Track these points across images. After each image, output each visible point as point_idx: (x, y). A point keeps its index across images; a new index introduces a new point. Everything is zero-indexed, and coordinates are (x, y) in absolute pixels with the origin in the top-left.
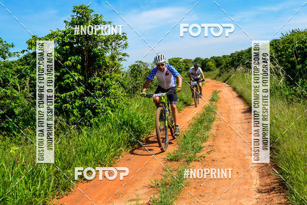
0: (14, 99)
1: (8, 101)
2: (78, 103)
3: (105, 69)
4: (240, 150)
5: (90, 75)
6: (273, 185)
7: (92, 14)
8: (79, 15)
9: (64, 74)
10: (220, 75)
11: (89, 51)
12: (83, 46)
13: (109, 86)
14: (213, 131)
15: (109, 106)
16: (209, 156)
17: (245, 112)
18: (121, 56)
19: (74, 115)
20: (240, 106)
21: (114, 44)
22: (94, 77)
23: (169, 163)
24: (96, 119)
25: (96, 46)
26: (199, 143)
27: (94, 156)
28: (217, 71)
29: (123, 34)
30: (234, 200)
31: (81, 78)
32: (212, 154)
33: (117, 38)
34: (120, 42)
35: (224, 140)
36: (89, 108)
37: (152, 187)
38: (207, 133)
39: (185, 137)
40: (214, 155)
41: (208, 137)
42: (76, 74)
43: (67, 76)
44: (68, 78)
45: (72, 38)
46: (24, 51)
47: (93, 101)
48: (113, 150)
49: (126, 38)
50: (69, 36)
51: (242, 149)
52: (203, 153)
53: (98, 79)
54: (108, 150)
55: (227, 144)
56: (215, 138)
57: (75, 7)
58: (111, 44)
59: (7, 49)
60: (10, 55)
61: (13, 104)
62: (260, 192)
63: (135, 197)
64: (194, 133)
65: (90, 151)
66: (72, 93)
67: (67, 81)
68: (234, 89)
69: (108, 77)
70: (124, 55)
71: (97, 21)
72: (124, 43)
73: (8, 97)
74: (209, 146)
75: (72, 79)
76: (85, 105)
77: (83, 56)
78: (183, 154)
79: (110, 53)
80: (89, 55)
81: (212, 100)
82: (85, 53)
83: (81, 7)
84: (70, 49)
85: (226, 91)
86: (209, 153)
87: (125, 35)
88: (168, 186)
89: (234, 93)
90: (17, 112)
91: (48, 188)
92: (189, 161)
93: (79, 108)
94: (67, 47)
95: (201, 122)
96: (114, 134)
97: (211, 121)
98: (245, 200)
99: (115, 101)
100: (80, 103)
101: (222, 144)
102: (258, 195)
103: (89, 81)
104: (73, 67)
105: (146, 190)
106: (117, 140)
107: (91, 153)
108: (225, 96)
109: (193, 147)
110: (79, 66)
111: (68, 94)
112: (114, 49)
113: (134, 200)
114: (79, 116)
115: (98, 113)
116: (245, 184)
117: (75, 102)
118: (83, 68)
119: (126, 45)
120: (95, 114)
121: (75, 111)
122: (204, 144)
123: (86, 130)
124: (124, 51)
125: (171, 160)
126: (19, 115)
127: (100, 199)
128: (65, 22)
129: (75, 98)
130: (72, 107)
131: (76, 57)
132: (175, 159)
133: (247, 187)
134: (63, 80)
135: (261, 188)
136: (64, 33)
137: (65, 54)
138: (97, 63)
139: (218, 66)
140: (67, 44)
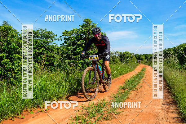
0: (55, 58)
1: (52, 58)
2: (81, 61)
5: (88, 50)
6: (171, 102)
7: (91, 23)
9: (76, 48)
10: (146, 62)
11: (89, 39)
12: (86, 36)
19: (79, 67)
23: (120, 90)
28: (146, 60)
29: (104, 33)
30: (150, 106)
36: (85, 64)
39: (128, 81)
40: (141, 89)
42: (82, 48)
43: (78, 49)
44: (78, 50)
46: (61, 37)
50: (81, 32)
53: (91, 51)
56: (143, 83)
57: (85, 19)
59: (54, 36)
60: (55, 40)
61: (54, 60)
66: (79, 56)
69: (96, 51)
71: (93, 26)
73: (52, 56)
75: (80, 50)
76: (84, 62)
77: (86, 41)
81: (143, 70)
82: (87, 39)
83: (87, 20)
84: (80, 37)
85: (148, 68)
90: (55, 63)
91: (65, 90)
93: (82, 63)
94: (79, 36)
95: (137, 77)
101: (146, 86)
102: (163, 106)
103: (87, 52)
104: (81, 45)
105: (109, 98)
108: (148, 70)
110: (84, 45)
111: (78, 56)
114: (81, 67)
121: (80, 65)
126: (55, 65)
128: (80, 26)
129: (81, 59)
130: (79, 62)
131: (83, 41)
132: (123, 88)
133: (157, 102)
134: (76, 50)
135: (164, 103)
136: (79, 30)
137: (78, 39)
138: (92, 45)
139: (146, 58)
140: (79, 35)
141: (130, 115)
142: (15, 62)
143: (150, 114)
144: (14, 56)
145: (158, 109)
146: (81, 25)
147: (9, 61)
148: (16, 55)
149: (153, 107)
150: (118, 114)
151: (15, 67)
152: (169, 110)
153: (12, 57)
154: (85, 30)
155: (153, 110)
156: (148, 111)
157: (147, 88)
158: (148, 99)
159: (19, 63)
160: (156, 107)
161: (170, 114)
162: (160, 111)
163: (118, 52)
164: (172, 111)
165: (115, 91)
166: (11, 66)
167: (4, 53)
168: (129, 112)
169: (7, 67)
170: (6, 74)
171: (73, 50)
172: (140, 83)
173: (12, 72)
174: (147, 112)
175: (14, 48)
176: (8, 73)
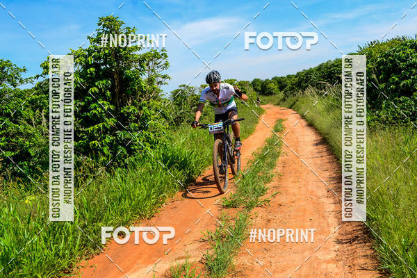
0: (28, 136)
1: (21, 139)
2: (108, 139)
3: (141, 96)
4: (313, 191)
5: (123, 104)
6: (356, 234)
7: (121, 27)
8: (105, 29)
9: (89, 103)
10: (284, 100)
11: (121, 73)
12: (112, 67)
13: (146, 116)
14: (278, 169)
15: (148, 141)
16: (274, 200)
17: (317, 145)
18: (160, 79)
19: (104, 154)
20: (310, 137)
21: (151, 63)
22: (127, 106)
23: (224, 211)
24: (132, 159)
25: (129, 67)
26: (262, 185)
27: (130, 205)
28: (281, 94)
29: (162, 51)
30: (307, 254)
31: (112, 107)
32: (278, 197)
33: (155, 56)
34: (158, 61)
35: (292, 179)
36: (123, 145)
37: (204, 241)
38: (271, 172)
39: (243, 177)
40: (282, 199)
41: (272, 176)
42: (105, 103)
43: (93, 105)
44: (95, 108)
45: (99, 58)
46: (38, 76)
47: (128, 136)
48: (154, 196)
49: (166, 56)
50: (94, 57)
51: (315, 190)
52: (267, 196)
53: (132, 108)
54: (148, 196)
55: (297, 184)
56: (281, 177)
57: (101, 19)
58: (147, 65)
60: (21, 82)
61: (27, 143)
62: (339, 242)
63: (183, 254)
64: (255, 172)
65: (125, 199)
66: (101, 125)
67: (94, 111)
68: (303, 117)
69: (145, 105)
70: (164, 77)
72: (163, 62)
73: (20, 134)
74: (274, 187)
75: (100, 110)
76: (117, 141)
77: (113, 80)
78: (242, 198)
79: (147, 75)
80: (121, 79)
81: (276, 130)
82: (116, 76)
83: (109, 19)
84: (95, 71)
85: (292, 120)
86: (274, 196)
87: (164, 52)
88: (224, 239)
89: (303, 121)
90: (32, 152)
92: (249, 207)
93: (111, 145)
94: (92, 69)
95: (263, 158)
96: (155, 176)
97: (275, 156)
98: (321, 253)
99: (155, 135)
100: (112, 138)
101: (290, 185)
102: (338, 247)
103: (122, 111)
104: (101, 94)
105: (197, 245)
106: (159, 184)
107: (127, 201)
108: (291, 125)
109: (254, 189)
110: (108, 93)
111: (96, 127)
112: (152, 70)
113: (182, 258)
114: (111, 155)
115: (135, 150)
116: (321, 234)
117: (104, 138)
118: (113, 95)
119: (166, 65)
120: (131, 152)
121: (105, 150)
122: (268, 186)
123: (120, 172)
124: (164, 73)
125: (227, 206)
126: (35, 156)
127: (140, 258)
128: (89, 38)
129: (105, 133)
130: (102, 144)
131: (104, 81)
132: (232, 205)
133: (323, 237)
134: (88, 111)
135: (340, 238)
136: (88, 51)
137: (89, 78)
138: (131, 89)
139: (281, 88)
140: (91, 66)
145: (328, 262)
149: (313, 258)
152: (355, 262)
154: (107, 52)
155: (316, 266)
156: (303, 274)
160: (320, 255)
161: (358, 273)
162: (332, 267)
164: (362, 261)
171: (82, 111)
172: (274, 179)
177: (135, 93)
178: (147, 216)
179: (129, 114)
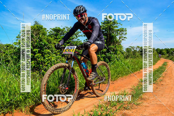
2: (103, 55)
3: (116, 43)
5: (110, 45)
8: (107, 20)
11: (110, 34)
12: (107, 32)
13: (117, 50)
14: (163, 74)
18: (123, 38)
21: (121, 33)
25: (113, 33)
33: (122, 30)
34: (123, 32)
35: (168, 78)
36: (107, 58)
37: (132, 89)
40: (162, 83)
47: (110, 55)
49: (126, 31)
50: (102, 28)
53: (112, 46)
56: (163, 77)
69: (117, 46)
70: (124, 38)
71: (115, 22)
76: (106, 57)
77: (107, 36)
79: (119, 36)
80: (110, 37)
81: (164, 65)
93: (104, 57)
95: (158, 71)
103: (109, 47)
105: (129, 90)
115: (111, 60)
118: (107, 41)
119: (126, 34)
120: (110, 61)
124: (125, 36)
129: (102, 54)
130: (101, 57)
138: (113, 40)
141: (150, 106)
142: (46, 56)
143: (170, 106)
144: (45, 51)
146: (103, 22)
147: (41, 56)
148: (47, 50)
149: (173, 100)
150: (138, 105)
151: (45, 60)
153: (43, 52)
154: (107, 27)
157: (168, 81)
158: (169, 92)
159: (49, 57)
163: (138, 47)
165: (135, 84)
166: (42, 59)
167: (36, 49)
168: (149, 104)
169: (39, 61)
170: (38, 67)
172: (161, 77)
173: (43, 65)
174: (167, 104)
175: (45, 44)
176: (40, 66)
177: (114, 42)
178: (113, 80)
179: (111, 48)
